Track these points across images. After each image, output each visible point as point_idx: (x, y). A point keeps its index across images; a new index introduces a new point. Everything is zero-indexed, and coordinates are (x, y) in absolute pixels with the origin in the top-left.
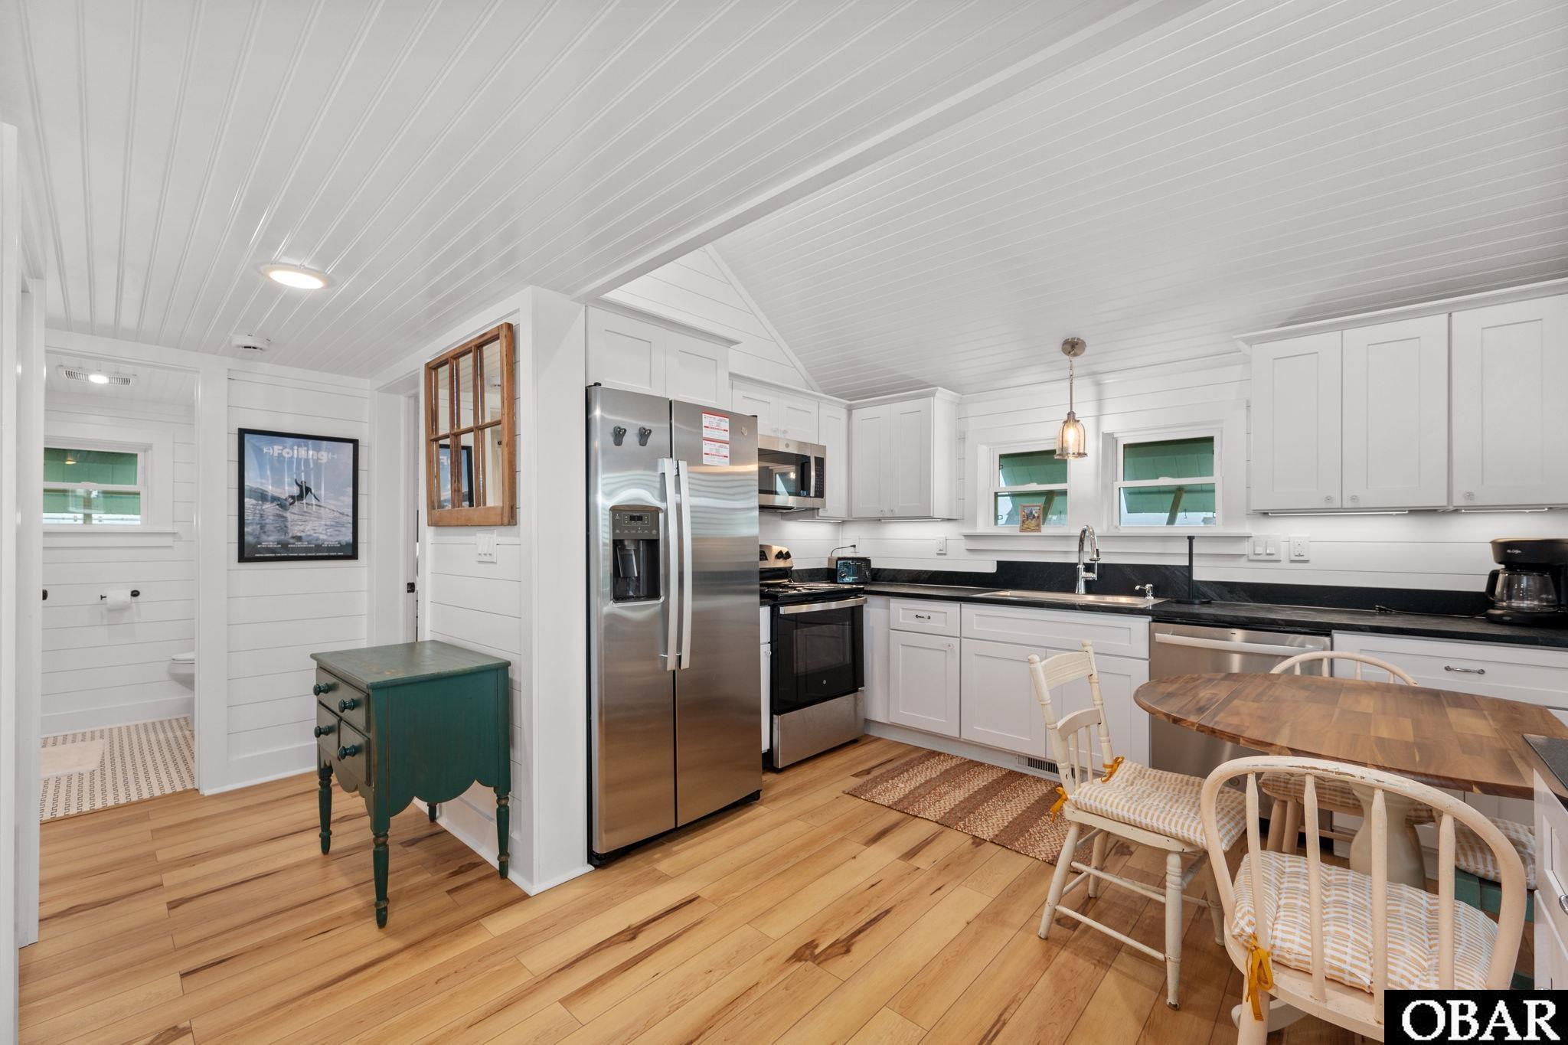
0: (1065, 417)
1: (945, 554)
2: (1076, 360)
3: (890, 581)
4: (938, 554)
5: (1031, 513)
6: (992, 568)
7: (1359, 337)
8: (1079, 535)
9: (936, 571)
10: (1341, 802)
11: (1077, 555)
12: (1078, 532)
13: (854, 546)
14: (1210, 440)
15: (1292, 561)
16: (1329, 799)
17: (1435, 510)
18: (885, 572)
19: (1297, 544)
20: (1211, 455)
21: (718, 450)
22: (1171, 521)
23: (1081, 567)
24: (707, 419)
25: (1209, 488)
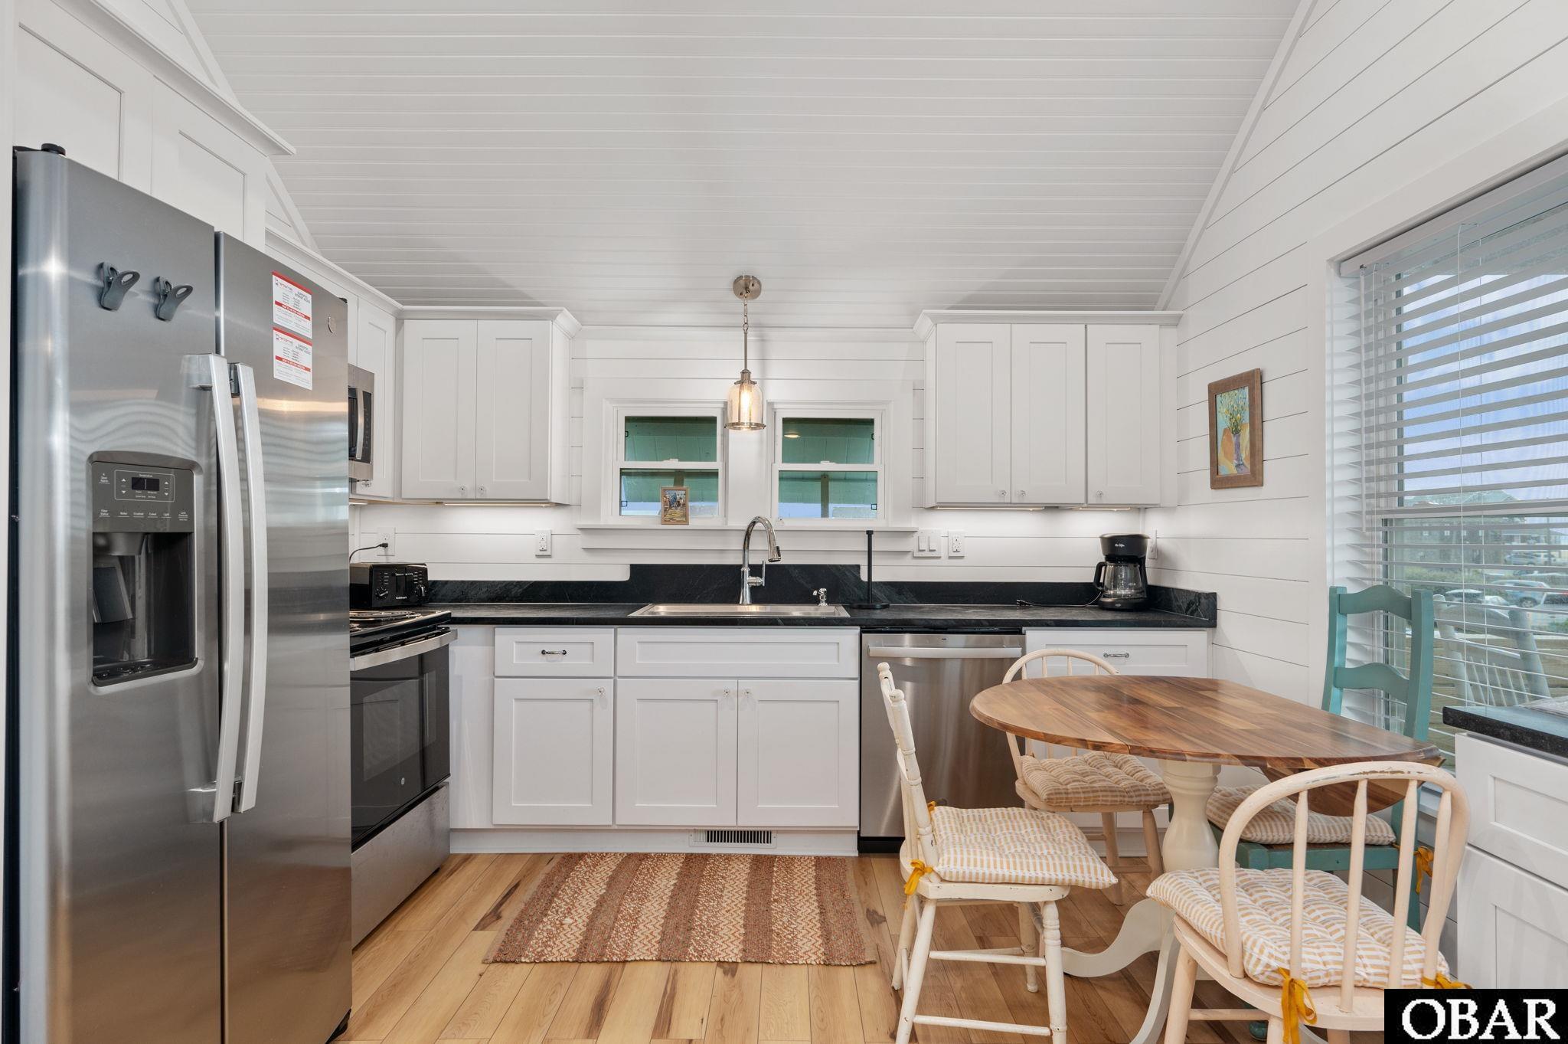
0: (739, 377)
1: (549, 556)
2: (753, 305)
3: (456, 600)
4: (538, 556)
5: (675, 499)
6: (622, 575)
7: (1025, 332)
8: (746, 529)
9: (535, 582)
10: (1112, 801)
11: (741, 555)
12: (744, 525)
13: (385, 545)
14: (871, 422)
15: (950, 558)
16: (1102, 800)
17: (1057, 507)
18: (448, 585)
19: (955, 540)
20: (869, 439)
21: (296, 355)
22: (825, 513)
23: (746, 570)
24: (280, 289)
25: (870, 476)
